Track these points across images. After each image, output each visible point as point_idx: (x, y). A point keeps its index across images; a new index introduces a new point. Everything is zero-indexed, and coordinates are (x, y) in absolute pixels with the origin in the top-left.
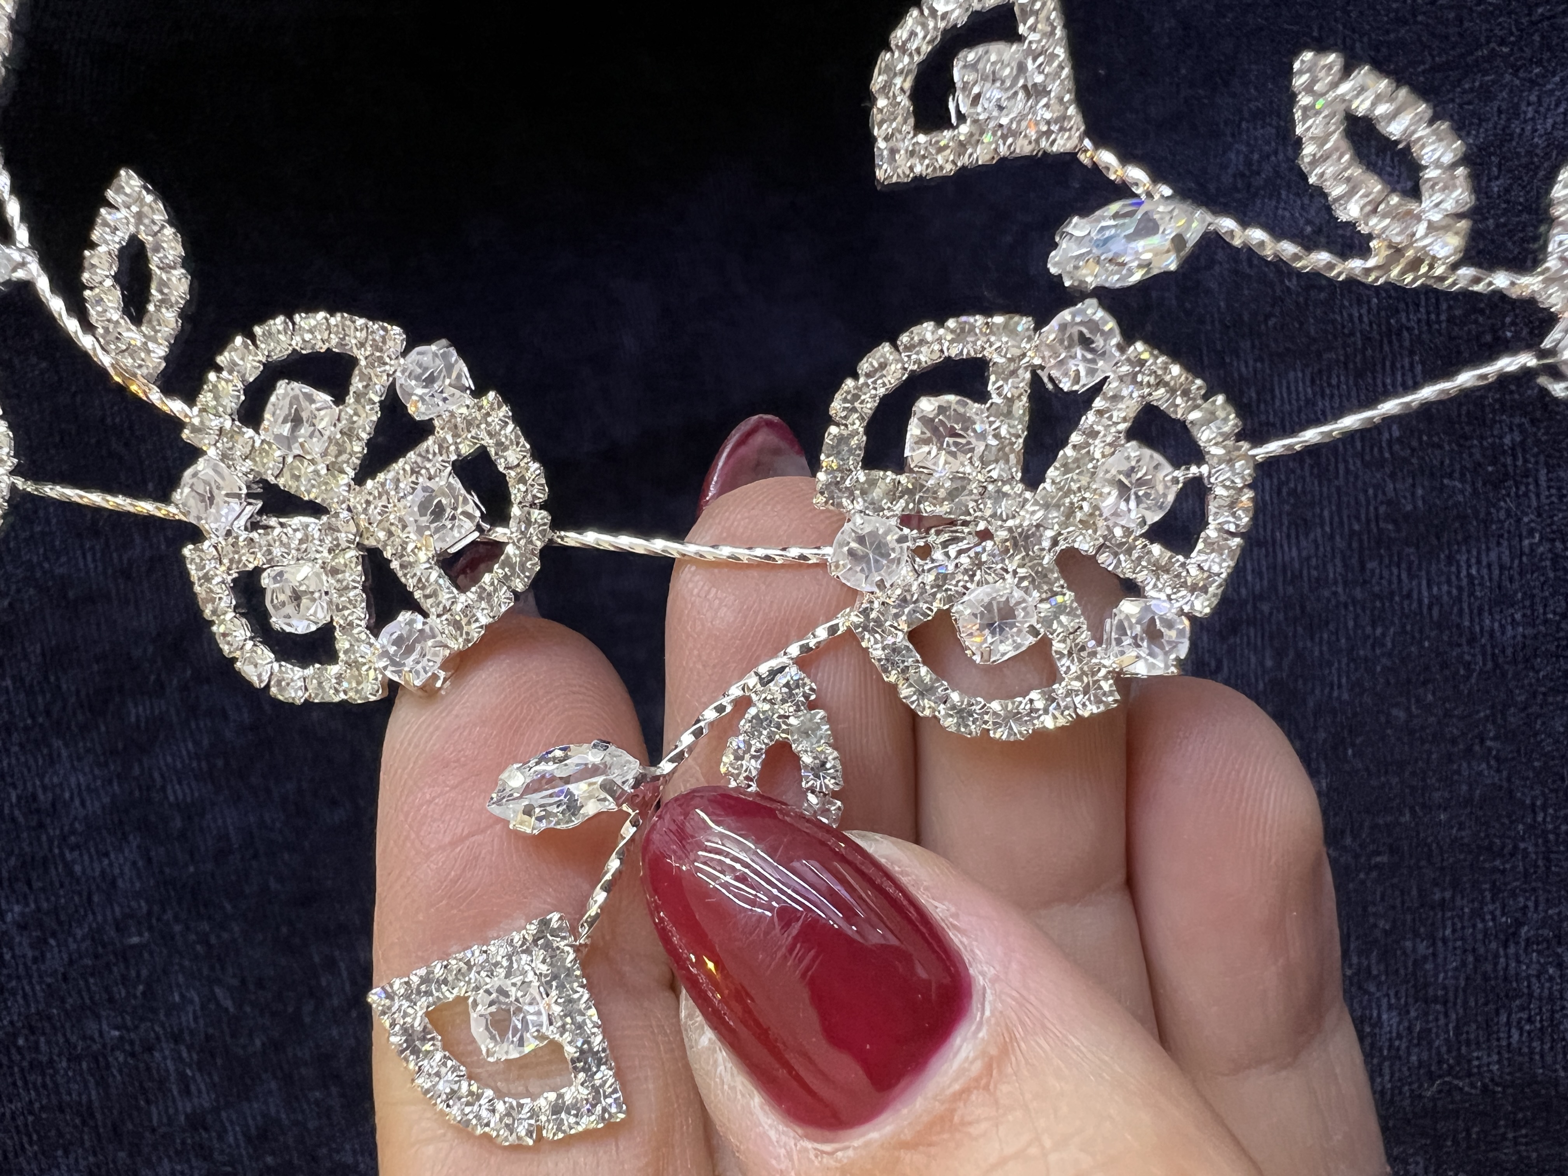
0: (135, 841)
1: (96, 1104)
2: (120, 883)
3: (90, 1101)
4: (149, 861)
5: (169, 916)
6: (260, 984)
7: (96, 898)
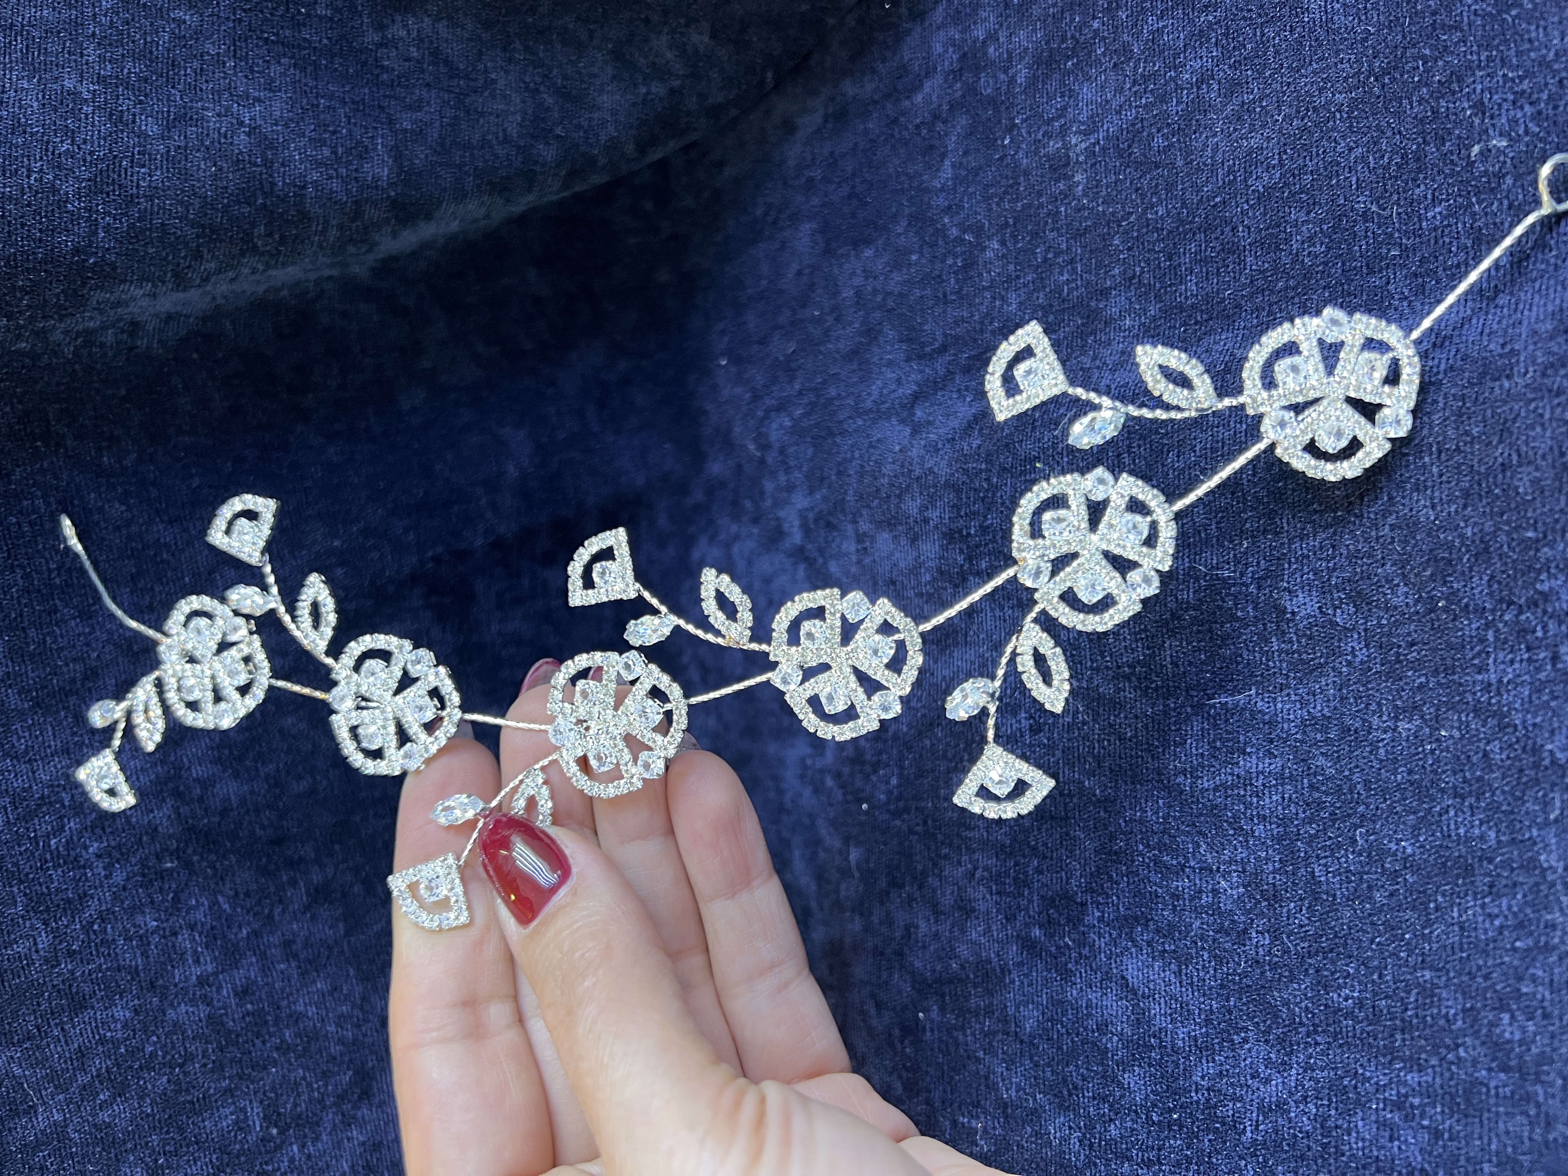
0: (170, 802)
1: (140, 967)
2: (160, 829)
3: (137, 966)
4: (179, 815)
5: (190, 851)
6: (247, 895)
7: (145, 838)
